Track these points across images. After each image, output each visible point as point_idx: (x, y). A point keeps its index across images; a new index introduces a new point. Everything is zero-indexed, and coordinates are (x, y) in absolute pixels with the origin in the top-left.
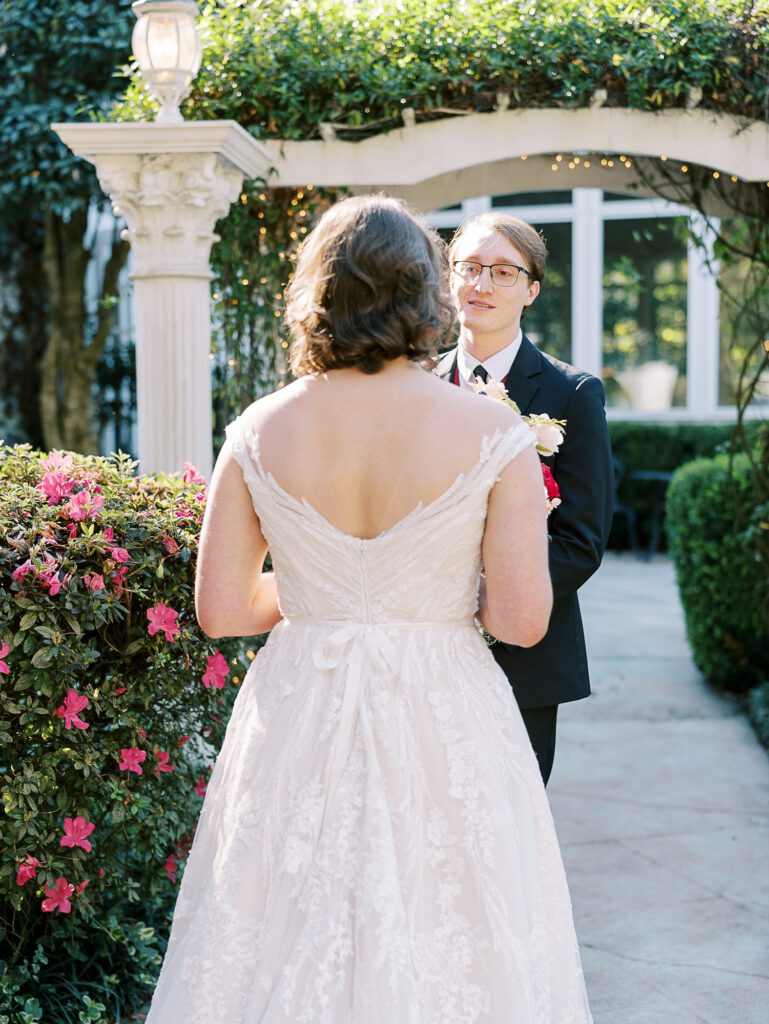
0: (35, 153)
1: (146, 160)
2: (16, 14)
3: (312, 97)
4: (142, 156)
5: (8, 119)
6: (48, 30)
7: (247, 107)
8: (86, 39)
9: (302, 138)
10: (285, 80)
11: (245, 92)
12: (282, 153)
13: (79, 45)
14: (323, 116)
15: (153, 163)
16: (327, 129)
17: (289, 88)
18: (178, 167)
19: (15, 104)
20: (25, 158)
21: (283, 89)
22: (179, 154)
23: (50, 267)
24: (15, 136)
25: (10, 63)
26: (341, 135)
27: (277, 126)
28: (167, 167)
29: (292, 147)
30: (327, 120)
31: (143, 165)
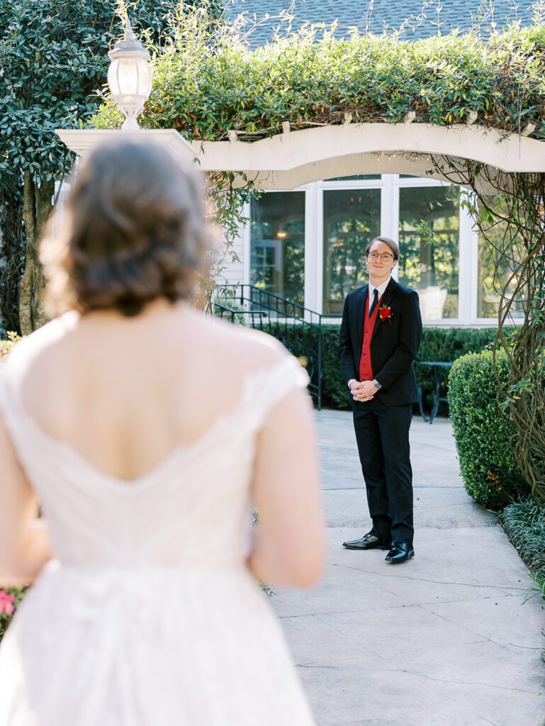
0: (23, 142)
2: (11, 49)
3: (223, 113)
5: (5, 119)
6: (32, 58)
7: (179, 119)
8: (58, 66)
9: (215, 140)
10: (206, 102)
11: (178, 109)
12: (202, 149)
13: (55, 70)
14: (230, 125)
16: (232, 134)
17: (209, 108)
19: (10, 108)
20: (16, 145)
21: (204, 108)
23: (27, 219)
24: (9, 131)
25: (7, 81)
26: (241, 138)
27: (199, 131)
29: (209, 145)
30: (232, 128)
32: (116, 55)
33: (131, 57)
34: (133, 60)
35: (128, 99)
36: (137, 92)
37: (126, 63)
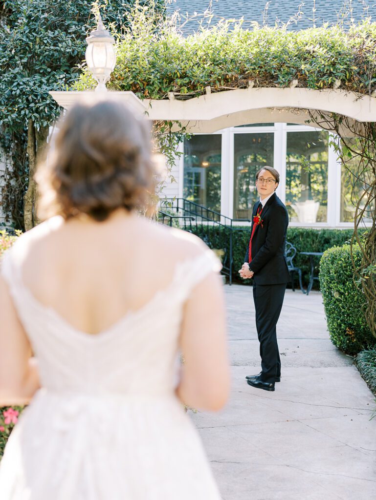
0: (27, 100)
2: (20, 36)
3: (165, 80)
5: (15, 84)
6: (34, 42)
7: (134, 85)
8: (52, 47)
9: (160, 98)
10: (153, 72)
11: (134, 78)
12: (150, 105)
13: (49, 50)
14: (170, 89)
16: (171, 95)
17: (155, 77)
19: (18, 76)
20: (22, 102)
21: (152, 76)
23: (30, 152)
24: (18, 92)
25: (17, 58)
26: (177, 98)
27: (148, 93)
29: (155, 103)
30: (171, 91)
32: (92, 40)
33: (102, 42)
34: (103, 43)
35: (99, 71)
36: (106, 66)
37: (98, 46)
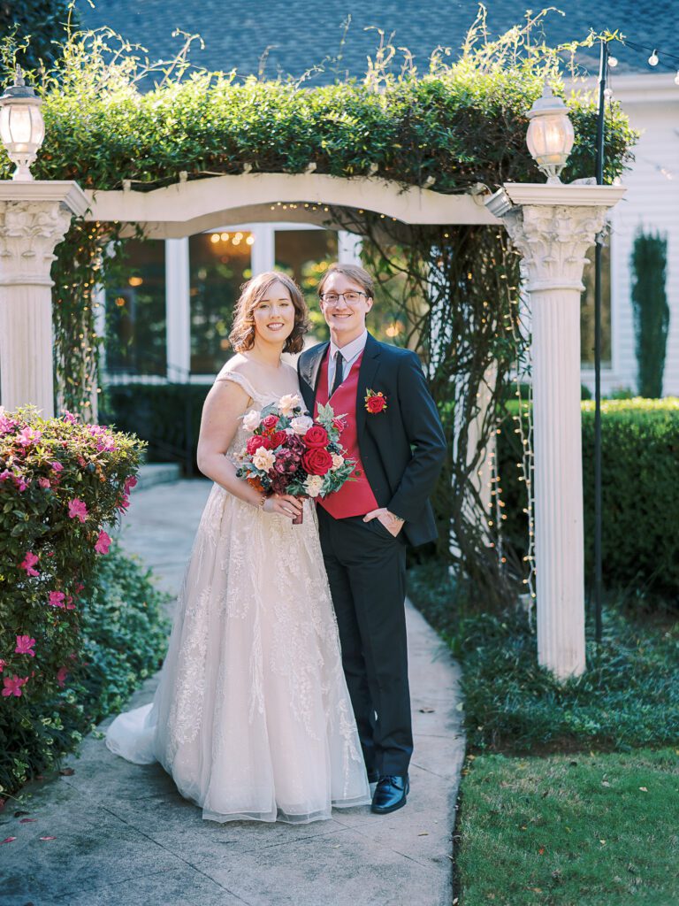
1: (10, 205)
3: (117, 162)
4: (7, 202)
7: (70, 167)
9: (109, 189)
10: (98, 149)
11: (69, 157)
12: (94, 198)
14: (124, 175)
15: (15, 207)
16: (127, 183)
17: (103, 156)
18: (32, 210)
21: (98, 157)
22: (34, 201)
26: (135, 187)
27: (92, 180)
28: (24, 210)
29: (100, 194)
30: (127, 177)
31: (7, 209)
32: (7, 101)
33: (23, 104)
34: (26, 107)
35: (19, 148)
36: (30, 141)
37: (17, 110)
